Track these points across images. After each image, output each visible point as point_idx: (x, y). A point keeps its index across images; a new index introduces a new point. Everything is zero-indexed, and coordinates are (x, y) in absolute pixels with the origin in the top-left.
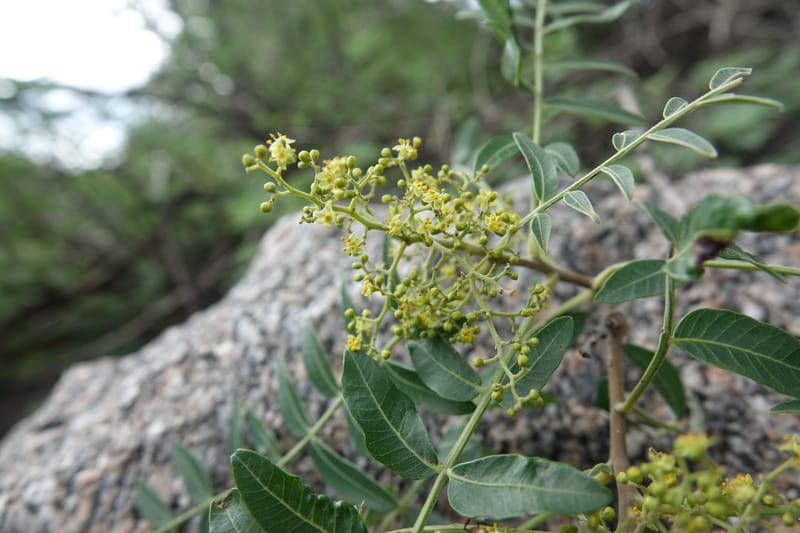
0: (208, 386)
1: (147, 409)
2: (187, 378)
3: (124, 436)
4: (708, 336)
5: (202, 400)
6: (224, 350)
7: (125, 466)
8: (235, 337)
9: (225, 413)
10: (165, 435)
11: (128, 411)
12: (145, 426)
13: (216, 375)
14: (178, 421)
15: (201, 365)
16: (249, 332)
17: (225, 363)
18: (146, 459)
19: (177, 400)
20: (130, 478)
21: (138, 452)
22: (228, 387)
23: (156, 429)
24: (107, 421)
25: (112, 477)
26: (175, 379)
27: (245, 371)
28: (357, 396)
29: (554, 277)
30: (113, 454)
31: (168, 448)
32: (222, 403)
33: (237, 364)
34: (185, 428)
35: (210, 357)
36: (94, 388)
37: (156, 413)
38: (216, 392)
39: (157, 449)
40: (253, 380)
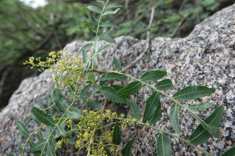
0: (45, 88)
1: (34, 92)
2: (41, 86)
3: (30, 97)
4: (106, 91)
5: (44, 91)
6: (48, 80)
7: (30, 103)
8: (51, 77)
9: (47, 93)
10: (37, 97)
11: (31, 92)
12: (33, 95)
13: (46, 85)
14: (39, 95)
15: (44, 83)
16: (53, 76)
17: (48, 83)
18: (34, 102)
19: (39, 90)
20: (31, 105)
21: (32, 100)
22: (48, 88)
23: (35, 96)
24: (27, 94)
25: (28, 105)
26: (39, 85)
27: (52, 85)
28: (55, 97)
29: (98, 73)
30: (28, 100)
31: (37, 100)
32: (47, 91)
33: (50, 83)
34: (41, 96)
35: (46, 81)
36: (28, 84)
37: (35, 93)
38: (46, 89)
39: (36, 100)
40: (53, 87)
